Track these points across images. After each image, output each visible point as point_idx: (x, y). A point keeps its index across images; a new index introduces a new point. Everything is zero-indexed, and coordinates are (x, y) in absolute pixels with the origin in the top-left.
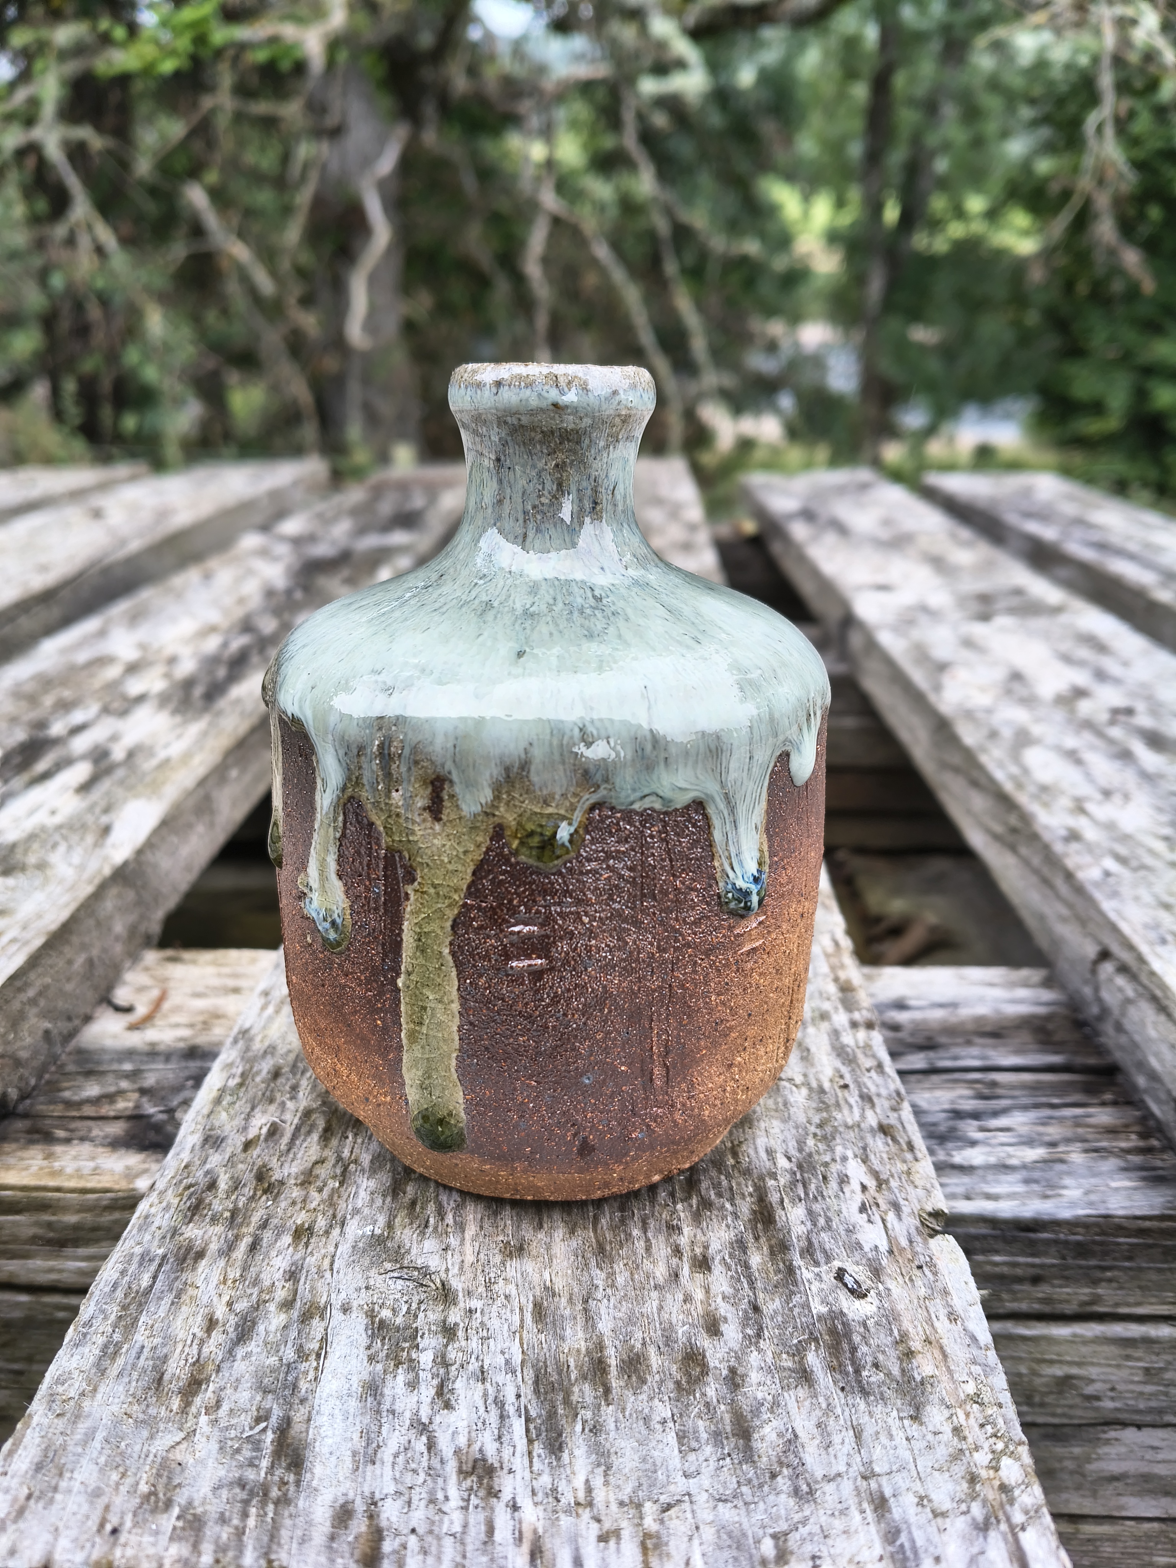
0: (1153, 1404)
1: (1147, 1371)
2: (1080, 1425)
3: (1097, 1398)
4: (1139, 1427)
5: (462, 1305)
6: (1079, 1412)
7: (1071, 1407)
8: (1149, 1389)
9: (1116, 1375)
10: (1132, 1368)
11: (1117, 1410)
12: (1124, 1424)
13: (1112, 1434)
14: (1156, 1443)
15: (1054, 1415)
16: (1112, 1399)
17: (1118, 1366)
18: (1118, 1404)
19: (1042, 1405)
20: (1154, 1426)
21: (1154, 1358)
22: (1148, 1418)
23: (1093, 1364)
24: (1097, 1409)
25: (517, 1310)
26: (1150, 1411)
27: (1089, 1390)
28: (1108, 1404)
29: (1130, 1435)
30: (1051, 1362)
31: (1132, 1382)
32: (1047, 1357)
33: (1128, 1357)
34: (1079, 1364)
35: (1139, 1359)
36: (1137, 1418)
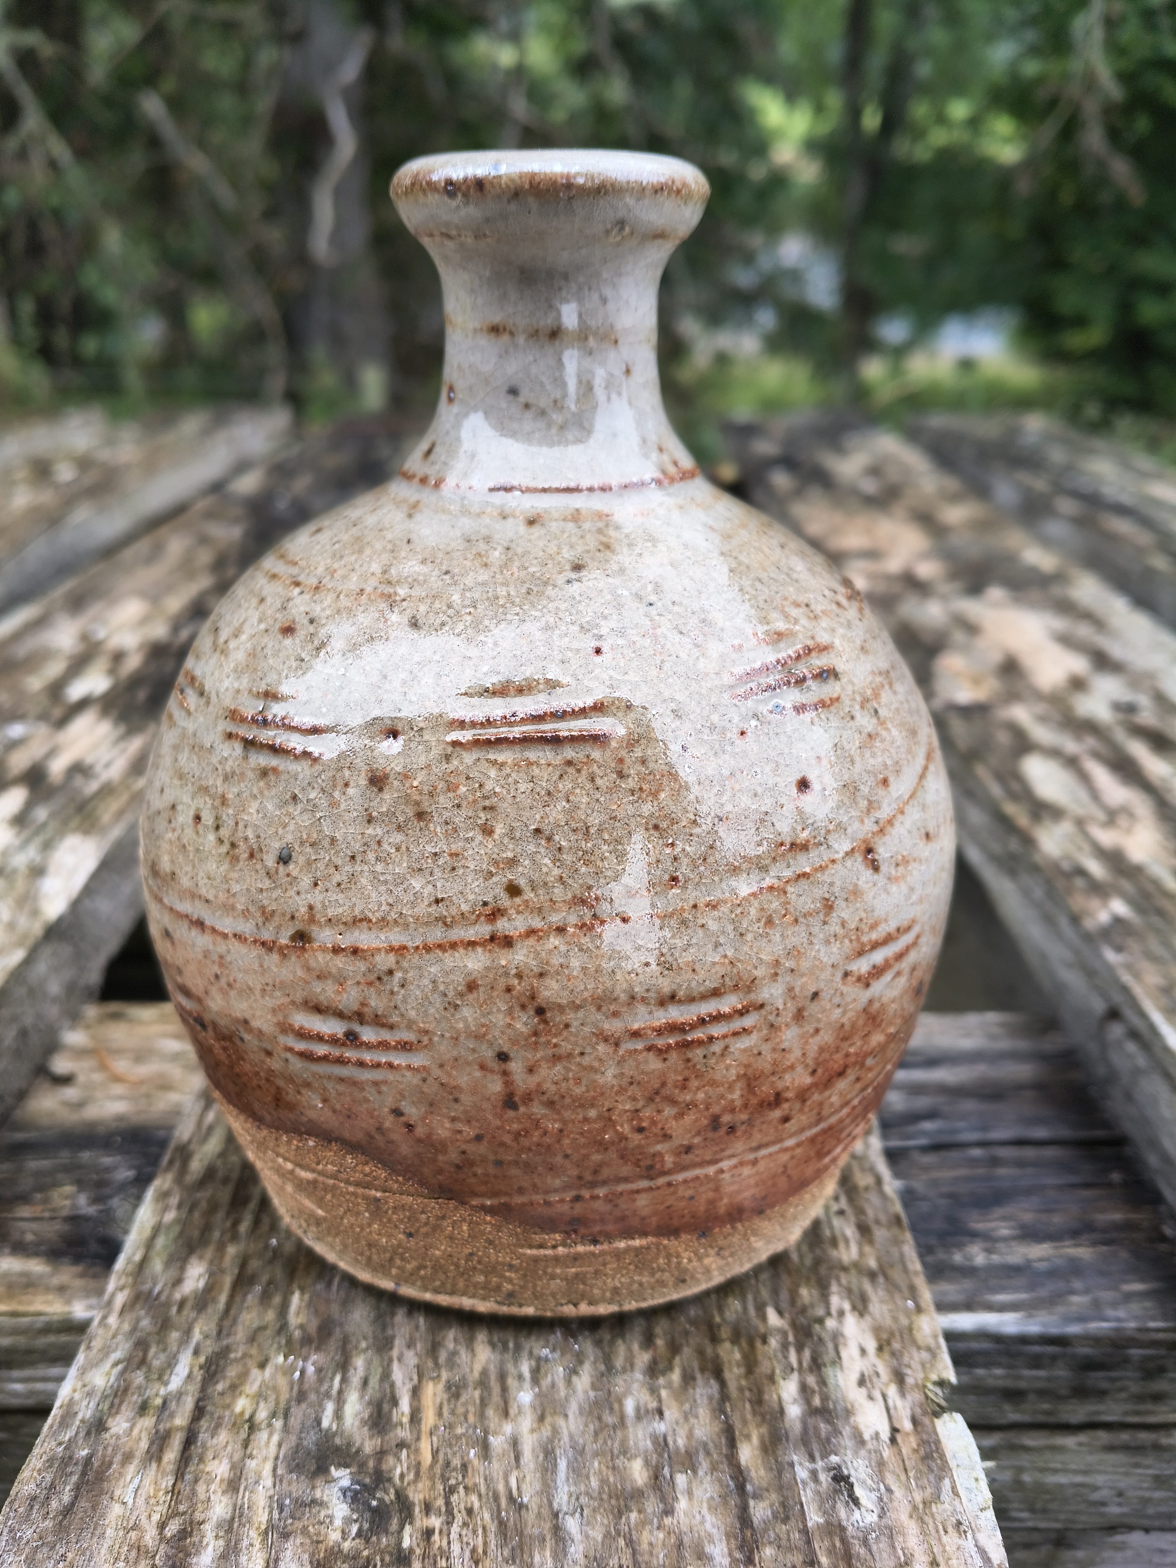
0: (1163, 1509)
1: (1157, 1478)
2: (1084, 1530)
3: (1103, 1504)
4: (1147, 1530)
5: (418, 1523)
6: (1084, 1518)
7: (1076, 1512)
8: (1158, 1495)
9: (1123, 1483)
10: (1140, 1475)
11: (1123, 1515)
12: (1131, 1528)
13: (1118, 1538)
14: (1164, 1546)
15: (1057, 1520)
16: (1120, 1504)
17: (1126, 1474)
18: (1125, 1510)
19: (1044, 1511)
20: (1162, 1529)
21: (1164, 1465)
22: (1157, 1523)
23: (1099, 1472)
24: (1103, 1515)
25: (480, 1531)
26: (1159, 1516)
27: (1096, 1496)
28: (1114, 1510)
29: (1136, 1538)
30: (1056, 1471)
31: (1141, 1489)
32: (1052, 1465)
33: (1137, 1465)
34: (1085, 1473)
35: (1148, 1467)
36: (1146, 1522)
